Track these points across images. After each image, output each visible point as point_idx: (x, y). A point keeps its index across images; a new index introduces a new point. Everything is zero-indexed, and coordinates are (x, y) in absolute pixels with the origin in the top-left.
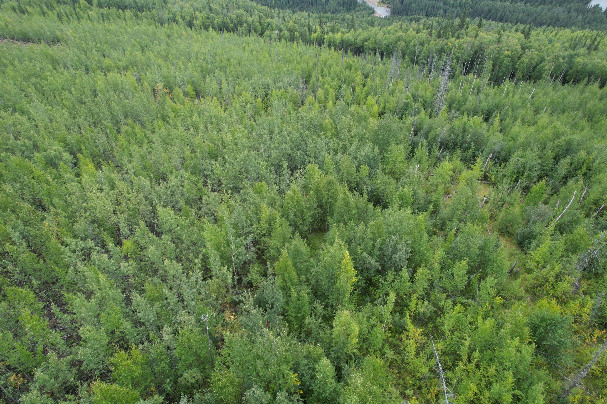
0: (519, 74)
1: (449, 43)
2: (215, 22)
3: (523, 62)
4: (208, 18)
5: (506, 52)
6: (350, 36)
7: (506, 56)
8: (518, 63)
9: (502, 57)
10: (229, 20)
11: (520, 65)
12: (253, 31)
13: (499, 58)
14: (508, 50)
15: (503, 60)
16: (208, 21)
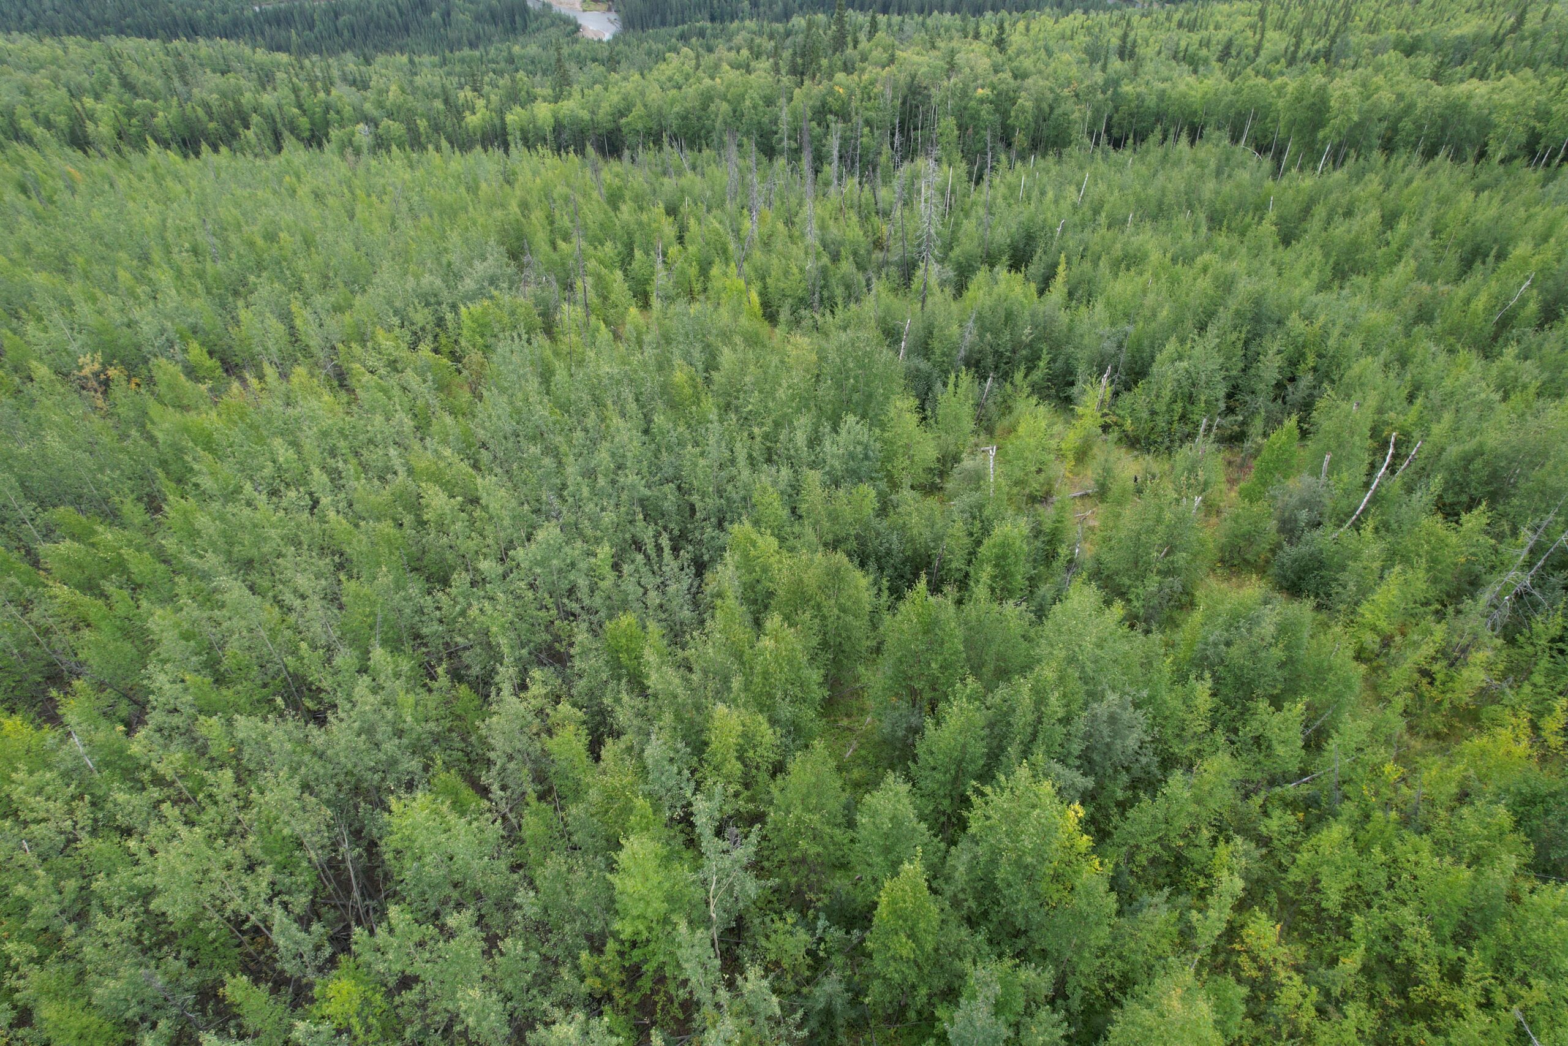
0: (1020, 139)
1: (837, 88)
2: (160, 119)
3: (1023, 111)
4: (130, 113)
5: (980, 91)
6: (572, 106)
7: (982, 101)
8: (1013, 114)
9: (973, 104)
10: (200, 112)
11: (1017, 117)
12: (286, 133)
13: (965, 108)
14: (983, 87)
15: (978, 112)
16: (134, 121)
